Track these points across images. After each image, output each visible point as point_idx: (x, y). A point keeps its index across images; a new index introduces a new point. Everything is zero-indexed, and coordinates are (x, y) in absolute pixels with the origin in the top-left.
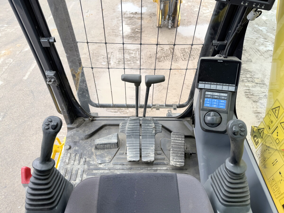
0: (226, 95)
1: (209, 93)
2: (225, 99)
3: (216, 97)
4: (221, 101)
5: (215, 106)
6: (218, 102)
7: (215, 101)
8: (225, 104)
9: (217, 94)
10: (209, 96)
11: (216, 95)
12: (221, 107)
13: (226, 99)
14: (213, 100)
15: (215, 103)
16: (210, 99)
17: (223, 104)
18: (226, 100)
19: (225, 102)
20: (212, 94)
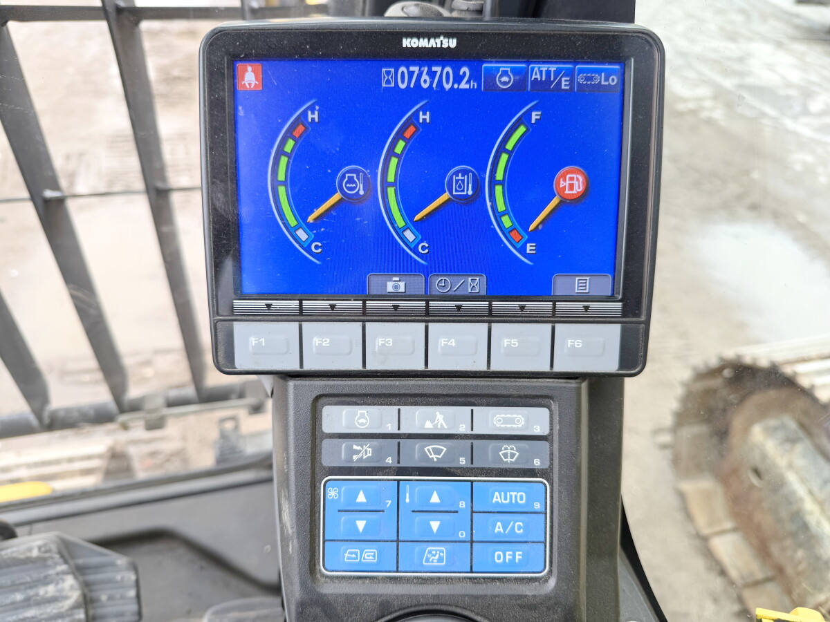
0: (534, 420)
1: (363, 418)
2: (531, 472)
3: (434, 453)
4: (497, 498)
5: (435, 558)
6: (462, 505)
7: (435, 499)
8: (539, 528)
9: (437, 419)
10: (364, 452)
11: (429, 427)
12: (502, 557)
13: (537, 463)
14: (413, 490)
15: (435, 525)
16: (373, 487)
17: (518, 526)
18: (545, 473)
19: (538, 506)
20: (391, 428)
